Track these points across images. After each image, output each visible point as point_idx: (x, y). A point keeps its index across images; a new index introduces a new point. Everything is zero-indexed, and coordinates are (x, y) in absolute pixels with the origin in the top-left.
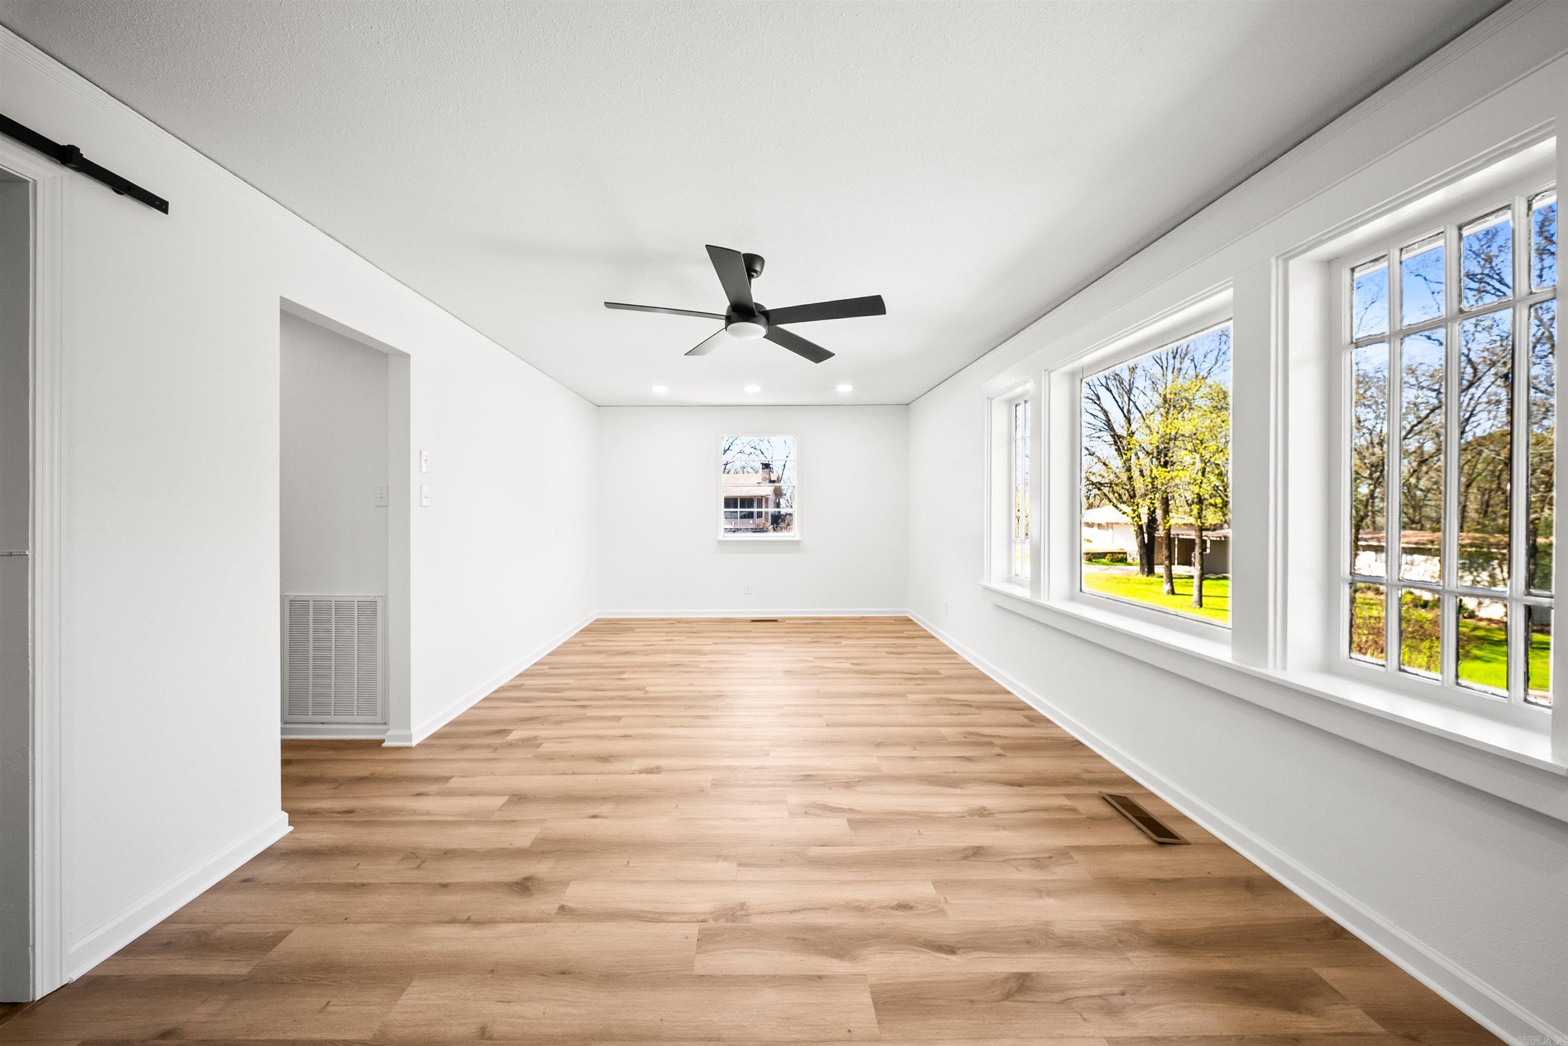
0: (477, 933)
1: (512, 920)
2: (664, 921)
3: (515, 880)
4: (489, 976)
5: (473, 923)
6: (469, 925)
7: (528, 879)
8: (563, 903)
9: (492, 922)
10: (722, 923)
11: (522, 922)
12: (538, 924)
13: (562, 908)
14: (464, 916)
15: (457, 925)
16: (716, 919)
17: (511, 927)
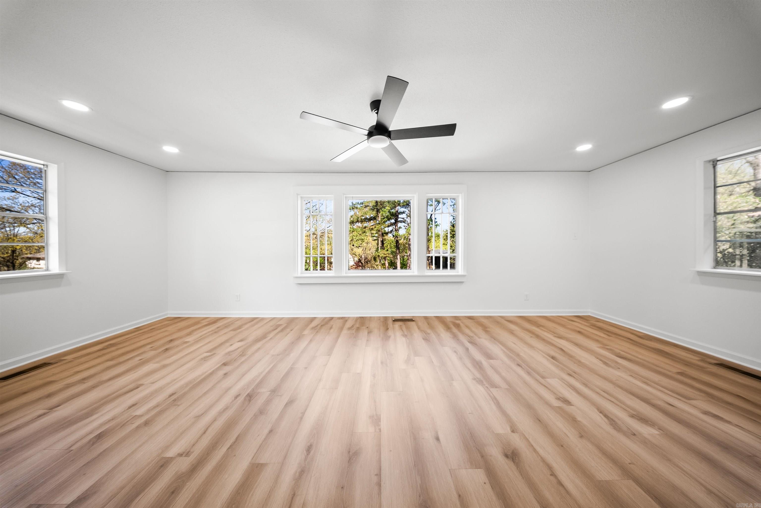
0: (555, 466)
1: (535, 450)
2: (494, 397)
3: (512, 463)
4: (564, 446)
5: (552, 471)
6: (555, 472)
7: (506, 456)
8: (510, 432)
9: (543, 460)
10: (485, 383)
11: (532, 446)
12: (528, 438)
13: (513, 431)
14: (552, 478)
15: (559, 478)
16: (484, 385)
17: (538, 449)
